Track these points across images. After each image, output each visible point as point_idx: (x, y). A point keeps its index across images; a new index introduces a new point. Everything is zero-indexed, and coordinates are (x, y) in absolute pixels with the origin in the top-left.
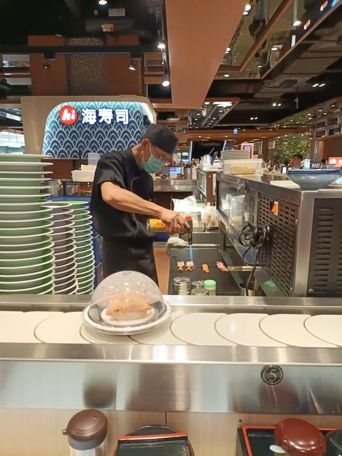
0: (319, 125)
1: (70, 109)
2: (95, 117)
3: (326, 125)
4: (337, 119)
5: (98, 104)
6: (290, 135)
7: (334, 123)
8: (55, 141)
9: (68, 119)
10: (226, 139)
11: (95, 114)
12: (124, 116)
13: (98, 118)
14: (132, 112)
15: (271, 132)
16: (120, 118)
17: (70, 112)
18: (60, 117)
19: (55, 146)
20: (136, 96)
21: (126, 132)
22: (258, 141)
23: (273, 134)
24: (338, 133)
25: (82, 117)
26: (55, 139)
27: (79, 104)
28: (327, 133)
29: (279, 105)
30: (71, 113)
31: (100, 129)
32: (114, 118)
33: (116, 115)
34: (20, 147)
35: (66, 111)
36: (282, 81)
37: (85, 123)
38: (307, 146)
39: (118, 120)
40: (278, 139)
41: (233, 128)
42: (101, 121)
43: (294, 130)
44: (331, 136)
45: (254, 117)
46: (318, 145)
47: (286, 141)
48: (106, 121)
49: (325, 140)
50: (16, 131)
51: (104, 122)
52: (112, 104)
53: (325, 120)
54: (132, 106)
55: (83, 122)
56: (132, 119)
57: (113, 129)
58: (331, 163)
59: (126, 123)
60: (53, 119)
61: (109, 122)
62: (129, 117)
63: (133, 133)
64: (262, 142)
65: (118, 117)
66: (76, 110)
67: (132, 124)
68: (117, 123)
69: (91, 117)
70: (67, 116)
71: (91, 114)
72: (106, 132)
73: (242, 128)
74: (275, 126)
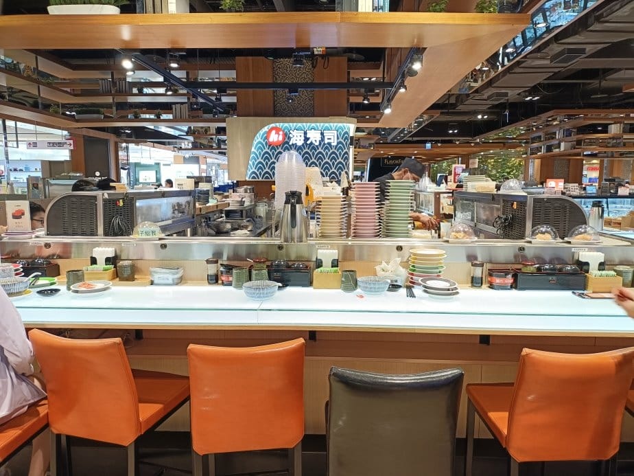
0: (534, 140)
1: (277, 130)
2: (303, 138)
3: (542, 139)
4: (555, 133)
5: (306, 125)
6: (498, 150)
7: (553, 138)
8: (260, 163)
9: (276, 140)
10: (415, 154)
11: (303, 135)
12: (332, 137)
13: (306, 139)
14: (340, 134)
15: (472, 147)
16: (328, 139)
17: (277, 133)
18: (267, 138)
19: (260, 168)
20: (345, 117)
21: (333, 153)
22: (456, 157)
23: (475, 149)
24: (557, 150)
25: (289, 138)
26: (260, 160)
27: (286, 125)
28: (543, 150)
29: (486, 117)
30: (279, 134)
31: (307, 150)
32: (323, 139)
33: (324, 137)
34: (153, 164)
35: (274, 132)
36: (490, 93)
37: (293, 145)
38: (519, 164)
39: (326, 141)
40: (481, 155)
41: (425, 142)
42: (308, 142)
43: (502, 144)
44: (549, 154)
45: (454, 130)
46: (534, 165)
47: (492, 158)
48: (314, 142)
49: (542, 158)
50: (155, 144)
51: (311, 143)
52: (320, 125)
53: (541, 134)
54: (340, 128)
55: (290, 143)
56: (340, 140)
57: (320, 150)
58: (549, 186)
59: (335, 144)
60: (260, 140)
61: (317, 144)
62: (338, 138)
63: (340, 154)
64: (460, 159)
65: (326, 138)
66: (283, 131)
67: (340, 145)
68: (324, 144)
69: (298, 138)
70: (275, 138)
71: (299, 135)
72: (313, 154)
73: (437, 142)
74: (478, 140)
